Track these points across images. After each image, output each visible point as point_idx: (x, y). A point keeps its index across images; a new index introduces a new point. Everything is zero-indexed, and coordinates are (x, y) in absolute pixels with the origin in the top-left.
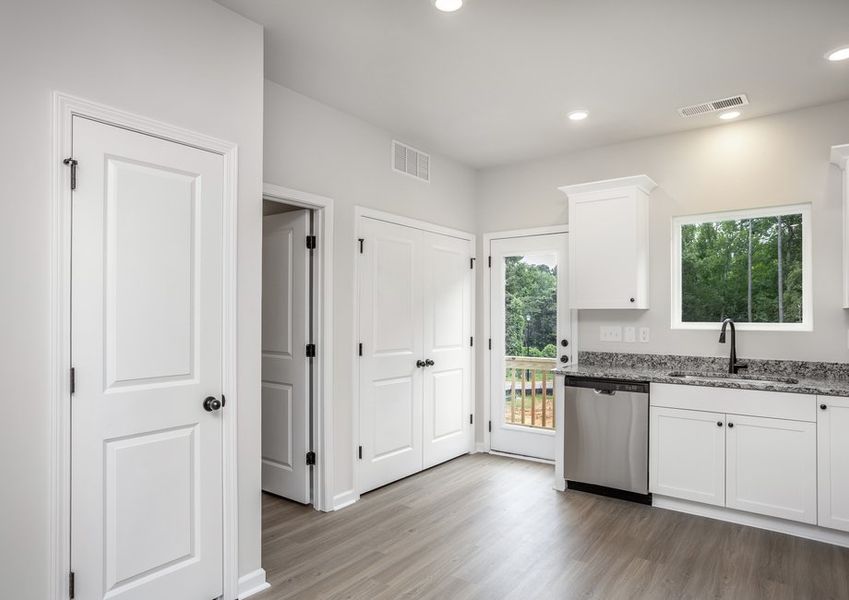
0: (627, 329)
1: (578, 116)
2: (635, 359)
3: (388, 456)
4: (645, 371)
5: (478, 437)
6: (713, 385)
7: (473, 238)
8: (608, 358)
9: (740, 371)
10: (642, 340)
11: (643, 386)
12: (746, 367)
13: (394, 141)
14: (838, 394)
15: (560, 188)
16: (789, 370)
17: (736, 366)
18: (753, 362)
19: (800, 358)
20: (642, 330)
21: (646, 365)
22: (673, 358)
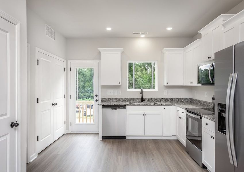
0: (115, 91)
1: (109, 29)
2: (117, 100)
3: (45, 138)
4: (120, 102)
5: (67, 128)
6: (142, 105)
7: (65, 61)
8: (110, 99)
9: (144, 101)
10: (119, 94)
11: (124, 107)
12: (145, 100)
13: (46, 25)
14: (167, 105)
15: (98, 49)
16: (153, 101)
17: (143, 100)
18: (146, 99)
19: (156, 98)
20: (119, 91)
21: (120, 101)
22: (127, 99)
